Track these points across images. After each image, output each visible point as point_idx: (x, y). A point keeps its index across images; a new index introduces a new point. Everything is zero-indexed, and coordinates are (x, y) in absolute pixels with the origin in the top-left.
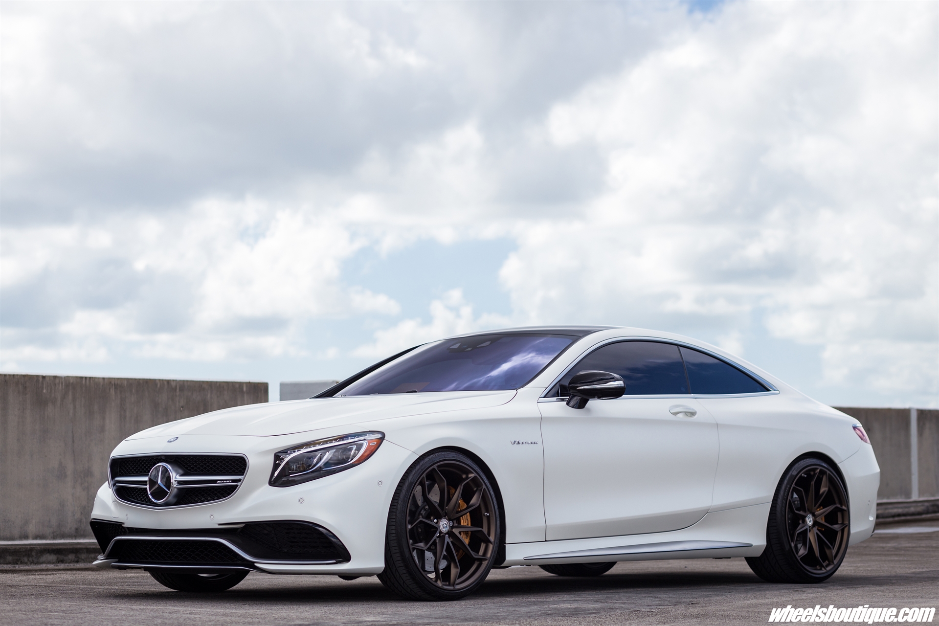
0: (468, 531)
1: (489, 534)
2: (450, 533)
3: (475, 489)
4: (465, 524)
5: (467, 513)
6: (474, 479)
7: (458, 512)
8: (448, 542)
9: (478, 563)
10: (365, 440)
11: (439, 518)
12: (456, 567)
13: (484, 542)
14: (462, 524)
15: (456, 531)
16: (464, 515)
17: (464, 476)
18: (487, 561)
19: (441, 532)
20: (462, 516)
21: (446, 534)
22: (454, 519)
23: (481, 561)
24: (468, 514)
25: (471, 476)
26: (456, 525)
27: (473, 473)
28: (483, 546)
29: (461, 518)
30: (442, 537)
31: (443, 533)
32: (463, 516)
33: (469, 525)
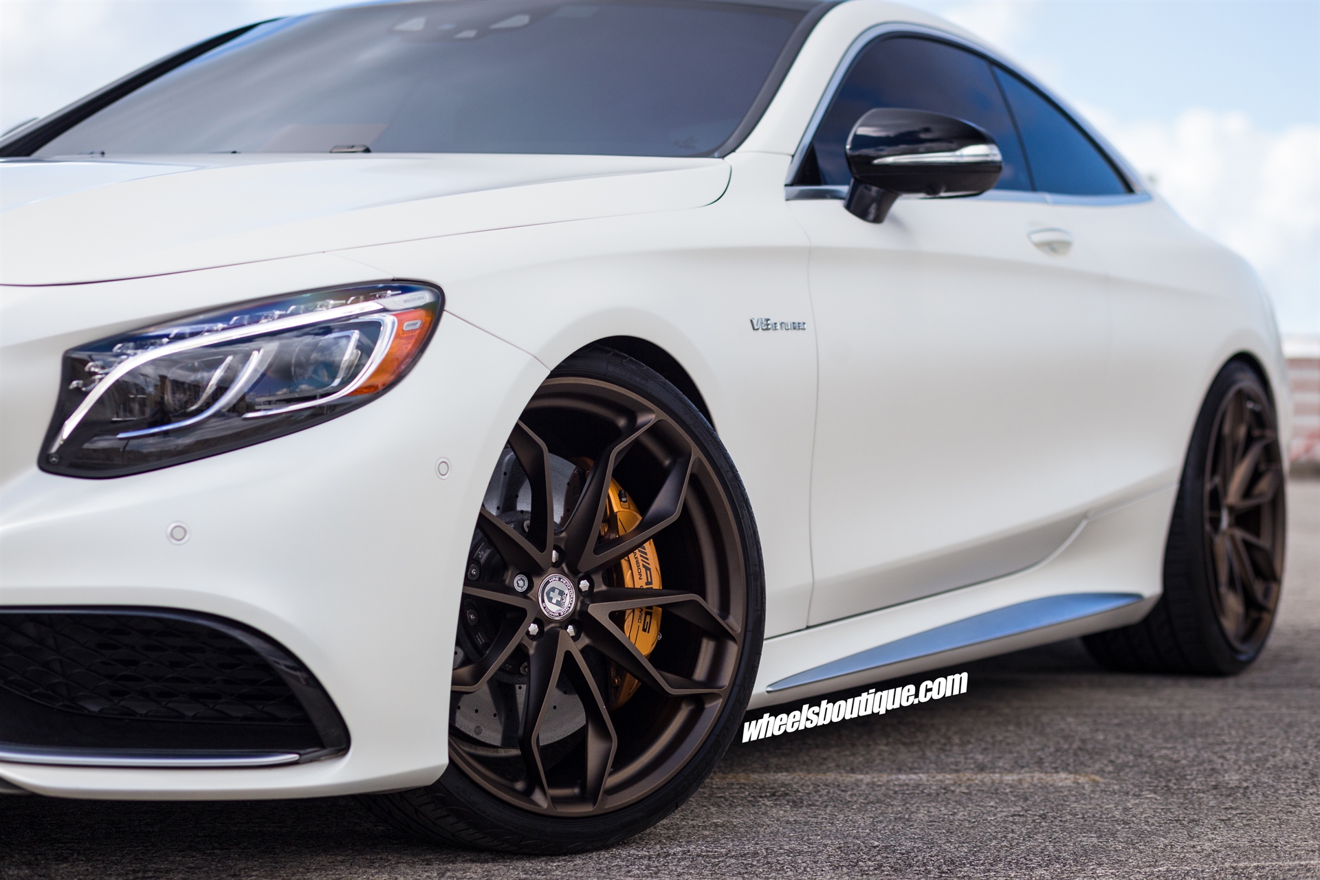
0: (651, 608)
1: (725, 608)
2: (580, 619)
3: (667, 462)
4: (641, 583)
5: (641, 545)
6: (656, 431)
7: (603, 544)
8: (568, 655)
9: (691, 708)
10: (384, 310)
11: (533, 571)
12: (604, 733)
13: (711, 636)
14: (628, 583)
15: (599, 612)
16: (632, 550)
17: (622, 422)
18: (721, 700)
19: (541, 620)
20: (626, 554)
21: (564, 624)
22: (596, 570)
23: (698, 703)
24: (649, 548)
25: (647, 419)
26: (604, 588)
27: (650, 411)
28: (707, 649)
29: (624, 563)
30: (549, 634)
31: (551, 621)
32: (631, 556)
33: (657, 584)
